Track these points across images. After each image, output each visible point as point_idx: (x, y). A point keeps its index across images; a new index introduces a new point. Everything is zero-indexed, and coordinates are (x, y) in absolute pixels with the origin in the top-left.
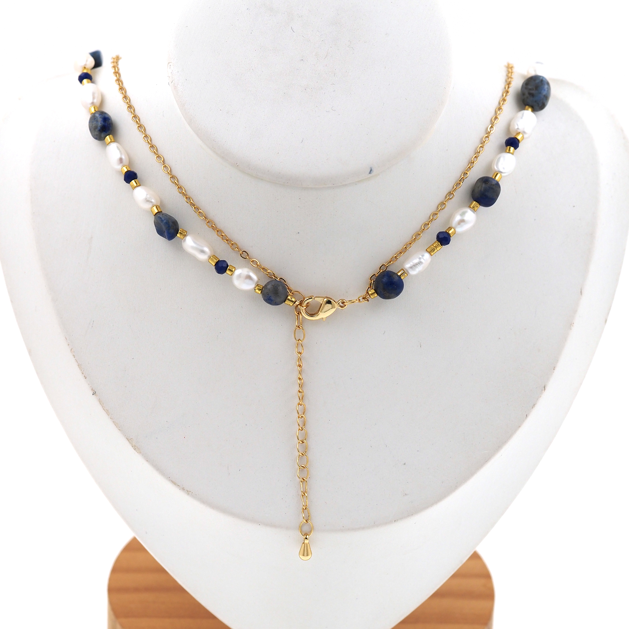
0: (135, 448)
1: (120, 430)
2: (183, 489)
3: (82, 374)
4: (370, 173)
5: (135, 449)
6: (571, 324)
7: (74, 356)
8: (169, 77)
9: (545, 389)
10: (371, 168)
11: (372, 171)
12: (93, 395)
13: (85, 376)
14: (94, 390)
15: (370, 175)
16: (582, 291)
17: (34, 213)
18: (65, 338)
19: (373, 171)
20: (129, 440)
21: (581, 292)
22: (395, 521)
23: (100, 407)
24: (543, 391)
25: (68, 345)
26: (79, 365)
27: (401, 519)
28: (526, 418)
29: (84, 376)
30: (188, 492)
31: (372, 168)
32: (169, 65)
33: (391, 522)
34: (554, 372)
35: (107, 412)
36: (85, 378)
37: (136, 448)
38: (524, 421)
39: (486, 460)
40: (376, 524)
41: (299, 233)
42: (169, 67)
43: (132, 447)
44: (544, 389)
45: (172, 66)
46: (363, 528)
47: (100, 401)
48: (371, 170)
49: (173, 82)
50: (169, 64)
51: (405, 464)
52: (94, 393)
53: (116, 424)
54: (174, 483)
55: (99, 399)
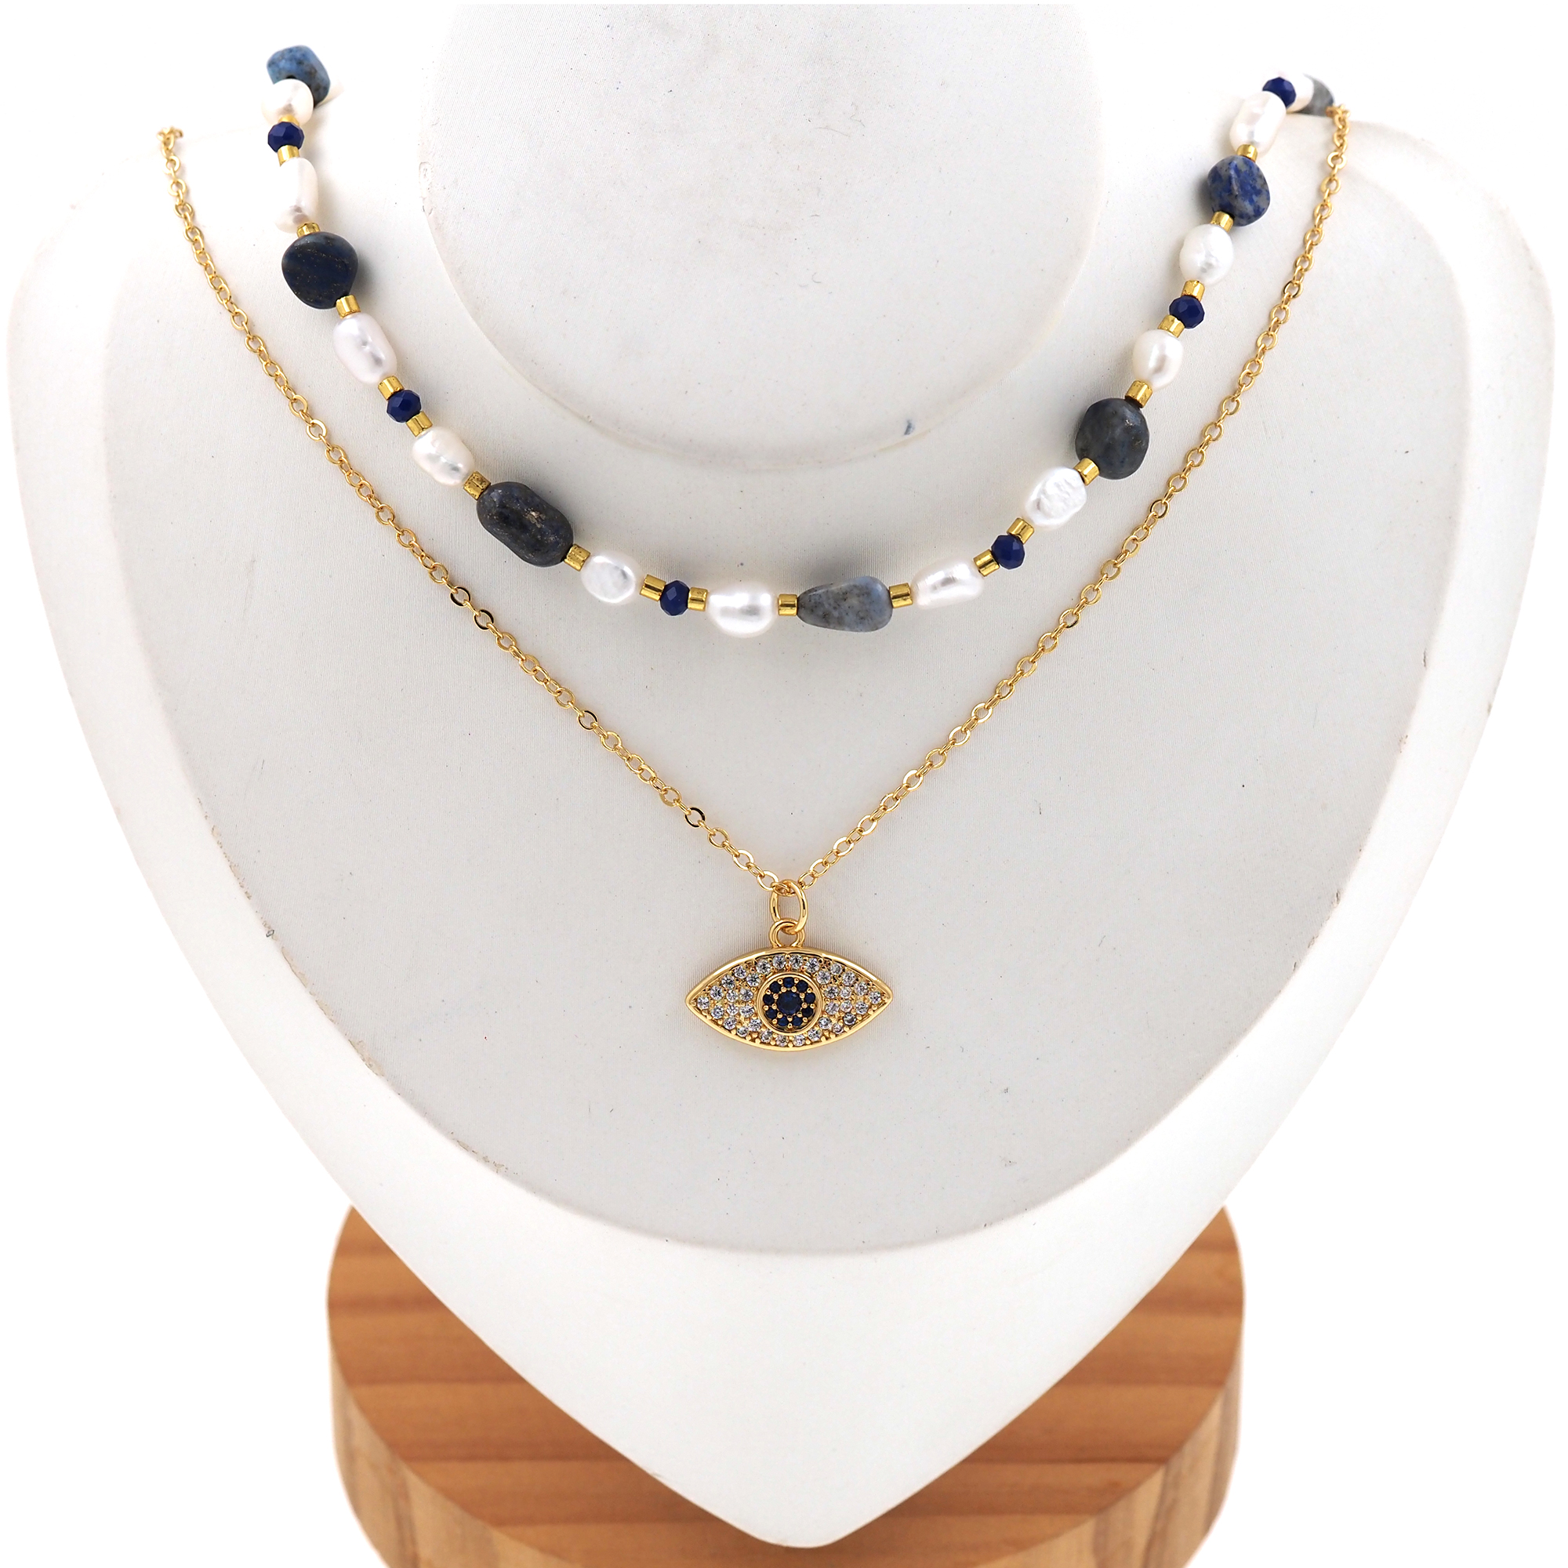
0: (371, 1062)
1: (332, 1021)
2: (486, 1160)
3: (241, 886)
4: (907, 432)
5: (370, 1066)
6: (1401, 740)
7: (220, 845)
8: (424, 199)
9: (1338, 900)
10: (908, 421)
11: (911, 430)
12: (267, 936)
13: (249, 892)
14: (269, 928)
15: (907, 436)
16: (1427, 657)
17: (115, 497)
18: (198, 801)
19: (914, 429)
20: (355, 1044)
21: (1424, 661)
22: (985, 1225)
23: (285, 967)
24: (1335, 905)
25: (206, 816)
26: (233, 867)
27: (1000, 1218)
28: (1294, 970)
29: (246, 893)
30: (497, 1167)
31: (913, 423)
32: (422, 170)
33: (974, 1228)
34: (1359, 858)
35: (302, 977)
36: (249, 898)
37: (373, 1063)
38: (1288, 979)
39: (1199, 1073)
40: (939, 1235)
41: (742, 565)
42: (422, 174)
43: (364, 1060)
44: (1336, 899)
45: (429, 171)
46: (911, 1244)
47: (286, 954)
48: (909, 427)
49: (434, 209)
50: (423, 167)
51: (1006, 1091)
52: (270, 934)
53: (323, 1007)
54: (465, 1147)
55: (283, 948)
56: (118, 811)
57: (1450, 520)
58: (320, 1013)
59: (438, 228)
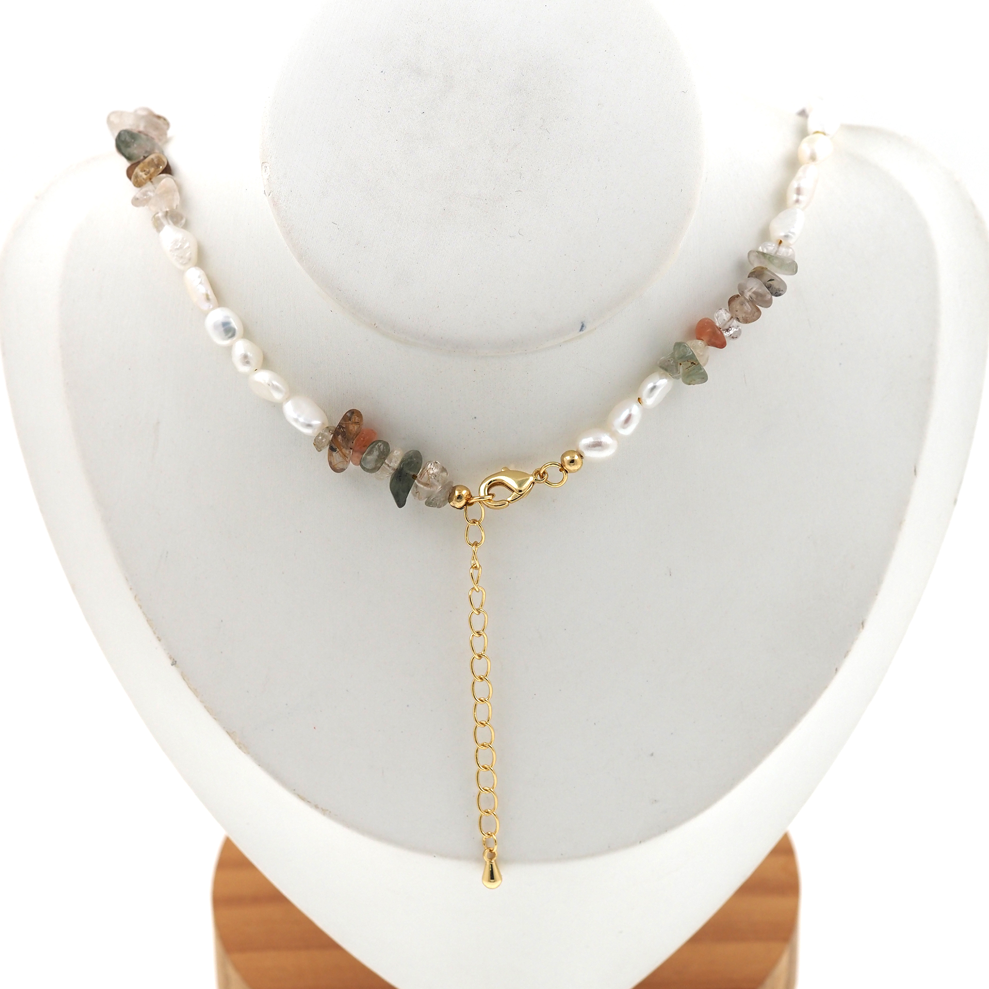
0: (240, 745)
1: (215, 719)
2: (316, 807)
3: (155, 633)
4: (581, 330)
5: (240, 748)
6: (901, 522)
7: (141, 607)
8: (265, 186)
9: (863, 627)
10: (582, 323)
11: (584, 328)
12: (172, 665)
14: (173, 659)
15: (582, 333)
16: (917, 470)
18: (125, 579)
19: (586, 327)
20: (231, 734)
21: (915, 471)
22: (640, 842)
23: (183, 683)
24: (861, 630)
25: (131, 588)
26: (149, 621)
27: (650, 837)
28: (836, 673)
29: (158, 637)
30: (324, 811)
31: (585, 324)
32: (263, 167)
33: (633, 844)
34: (876, 599)
35: (195, 691)
36: (160, 640)
37: (243, 745)
38: (832, 678)
39: (776, 740)
40: (610, 848)
41: (475, 418)
42: (264, 170)
43: (236, 744)
44: (861, 626)
45: (268, 168)
46: (593, 855)
47: (184, 676)
48: (583, 326)
49: (271, 194)
50: (266, 164)
51: (652, 755)
52: (174, 663)
53: (210, 710)
54: (303, 798)
55: (182, 672)
56: (73, 587)
57: (928, 381)
58: (207, 714)
59: (275, 204)
